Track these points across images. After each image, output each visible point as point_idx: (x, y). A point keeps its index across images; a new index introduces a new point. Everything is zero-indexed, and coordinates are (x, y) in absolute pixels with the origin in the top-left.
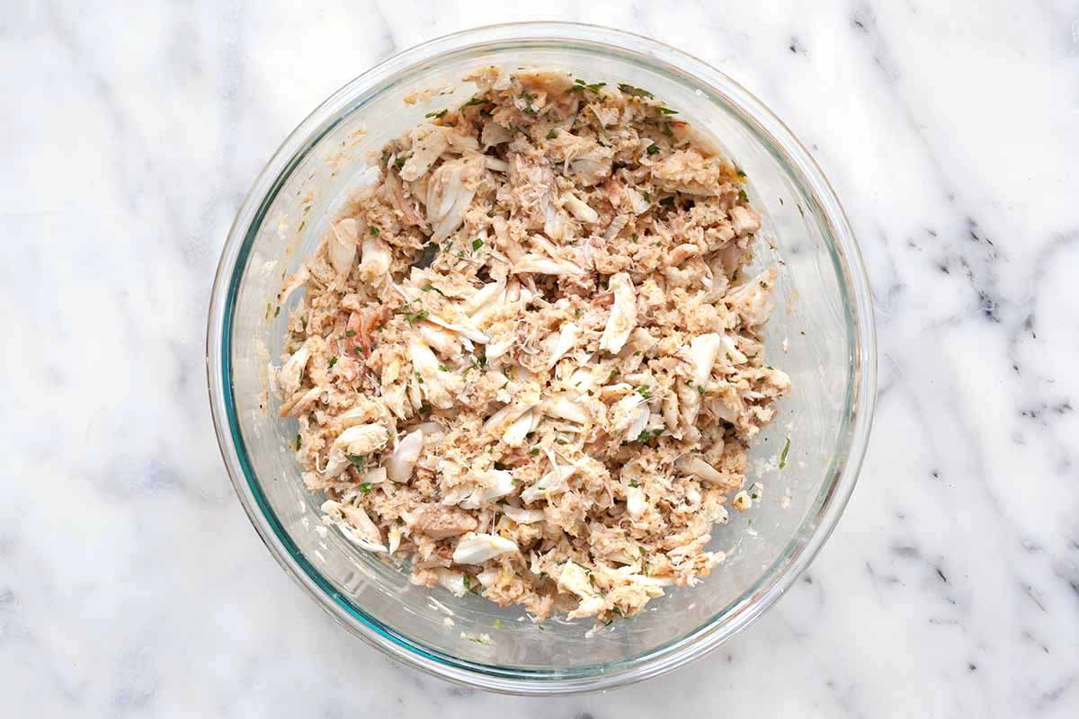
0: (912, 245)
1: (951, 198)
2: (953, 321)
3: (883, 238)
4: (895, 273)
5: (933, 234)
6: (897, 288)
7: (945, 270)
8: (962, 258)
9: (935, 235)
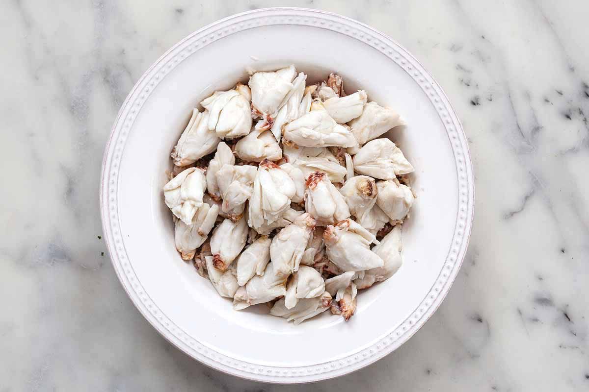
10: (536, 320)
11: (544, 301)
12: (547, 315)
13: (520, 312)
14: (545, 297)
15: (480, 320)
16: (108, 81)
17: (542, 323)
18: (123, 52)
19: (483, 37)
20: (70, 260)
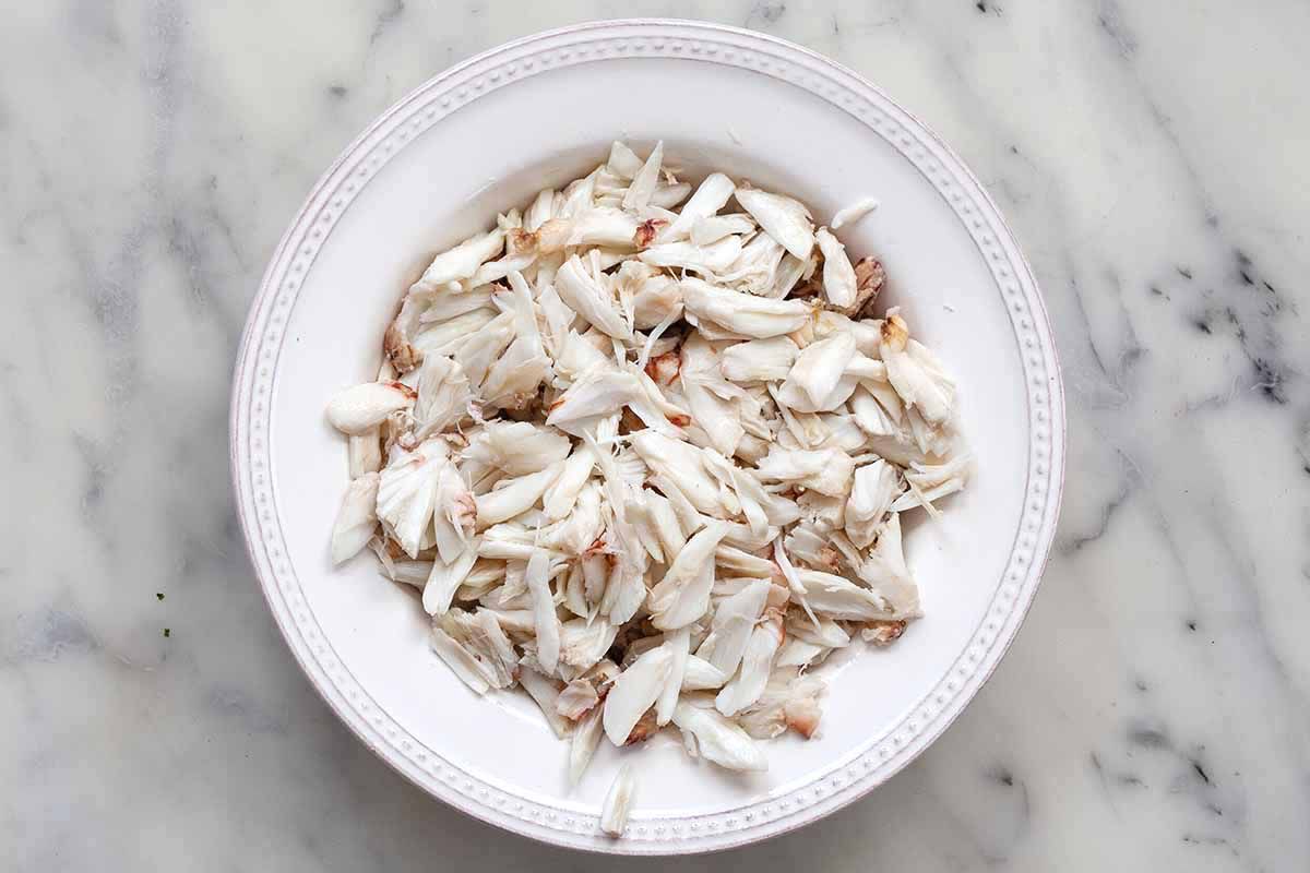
0: (1156, 292)
1: (1213, 222)
2: (1216, 403)
3: (1113, 280)
4: (1132, 334)
5: (1187, 275)
6: (1134, 354)
7: (1204, 327)
8: (1229, 310)
9: (1190, 277)
10: (1132, 780)
11: (1150, 738)
12: (1157, 768)
13: (1096, 762)
14: (1153, 727)
15: (1008, 781)
16: (179, 248)
17: (1147, 787)
18: (212, 183)
19: (1015, 151)
20: (94, 646)
